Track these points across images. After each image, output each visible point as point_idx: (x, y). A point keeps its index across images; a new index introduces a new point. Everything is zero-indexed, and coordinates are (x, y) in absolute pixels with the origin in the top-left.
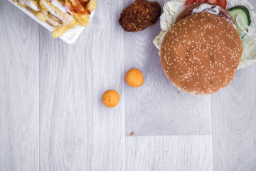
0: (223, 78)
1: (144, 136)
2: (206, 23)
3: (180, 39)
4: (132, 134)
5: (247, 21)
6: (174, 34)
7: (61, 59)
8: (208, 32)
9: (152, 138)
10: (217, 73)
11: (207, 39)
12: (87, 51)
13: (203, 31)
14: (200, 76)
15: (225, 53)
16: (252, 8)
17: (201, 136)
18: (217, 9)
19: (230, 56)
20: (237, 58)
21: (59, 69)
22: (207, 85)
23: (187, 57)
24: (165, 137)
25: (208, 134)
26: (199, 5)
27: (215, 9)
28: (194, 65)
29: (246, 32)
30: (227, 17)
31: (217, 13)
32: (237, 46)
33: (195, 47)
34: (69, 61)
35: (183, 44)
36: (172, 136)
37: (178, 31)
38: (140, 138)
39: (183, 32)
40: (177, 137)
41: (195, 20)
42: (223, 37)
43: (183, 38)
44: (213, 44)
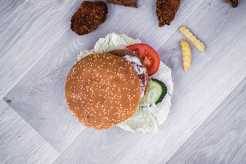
0: (99, 122)
1: (15, 110)
2: (122, 72)
3: (94, 67)
4: (9, 101)
5: (157, 98)
6: (95, 59)
7: (12, 5)
8: (117, 80)
9: (19, 117)
10: (97, 114)
11: (111, 84)
12: (35, 16)
13: (114, 75)
14: (84, 105)
15: (115, 105)
16: (171, 93)
17: (53, 148)
18: (143, 70)
19: (117, 111)
20: (121, 117)
21: (4, 10)
22: (83, 116)
23: (87, 83)
24: (28, 125)
25: (59, 151)
26: (133, 55)
27: (141, 68)
28: (87, 93)
29: (148, 105)
30: (143, 82)
31: (140, 73)
32: (129, 109)
33: (98, 82)
34: (16, 11)
35: (93, 72)
36: (33, 130)
37: (98, 59)
38: (11, 109)
39: (100, 64)
40: (36, 133)
41: (117, 63)
42: (124, 94)
43: (96, 68)
44: (113, 91)
